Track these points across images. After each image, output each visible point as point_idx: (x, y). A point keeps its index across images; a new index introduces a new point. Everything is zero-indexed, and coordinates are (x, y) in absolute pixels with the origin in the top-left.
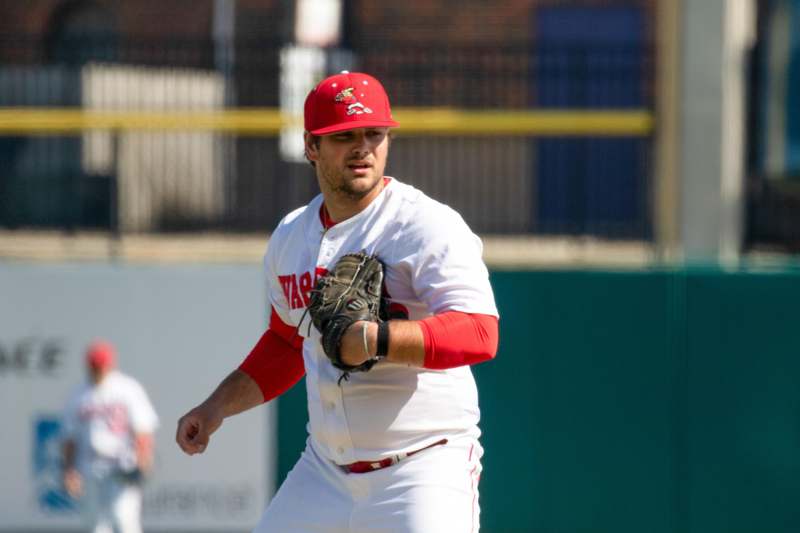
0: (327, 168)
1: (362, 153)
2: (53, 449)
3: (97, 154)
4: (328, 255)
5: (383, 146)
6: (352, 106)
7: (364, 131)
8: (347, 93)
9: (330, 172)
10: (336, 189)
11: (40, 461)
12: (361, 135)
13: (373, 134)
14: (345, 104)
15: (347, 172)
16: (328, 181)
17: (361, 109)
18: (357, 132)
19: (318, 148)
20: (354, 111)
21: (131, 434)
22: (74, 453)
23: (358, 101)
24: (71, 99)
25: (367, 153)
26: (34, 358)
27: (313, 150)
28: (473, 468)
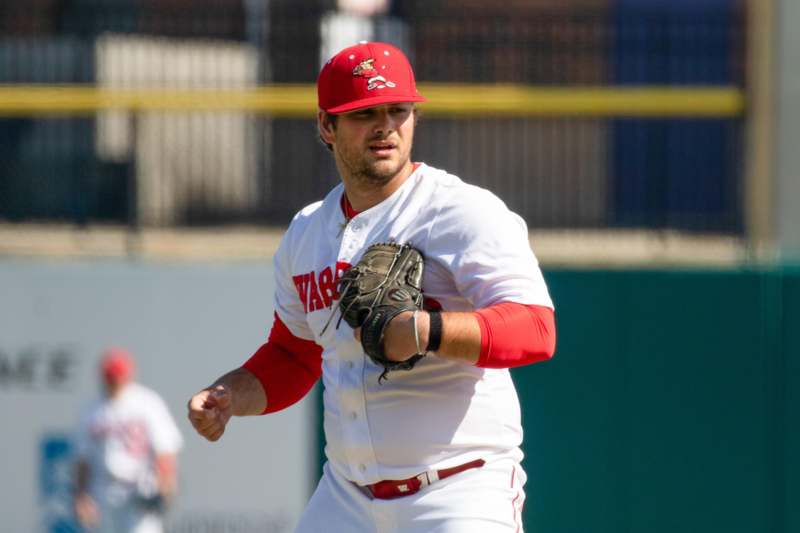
0: (346, 150)
1: (386, 132)
2: (63, 472)
3: (112, 137)
4: (351, 247)
5: (409, 124)
6: (373, 79)
7: (386, 107)
8: (366, 66)
9: (348, 155)
10: (356, 174)
11: (48, 486)
12: (383, 112)
13: (397, 111)
14: (364, 78)
15: (368, 155)
16: (347, 166)
17: (383, 83)
18: (379, 109)
19: (335, 128)
20: (375, 85)
21: (151, 456)
22: (87, 476)
23: (379, 74)
24: (84, 75)
25: (390, 132)
26: (42, 370)
27: (329, 131)
28: (515, 496)
